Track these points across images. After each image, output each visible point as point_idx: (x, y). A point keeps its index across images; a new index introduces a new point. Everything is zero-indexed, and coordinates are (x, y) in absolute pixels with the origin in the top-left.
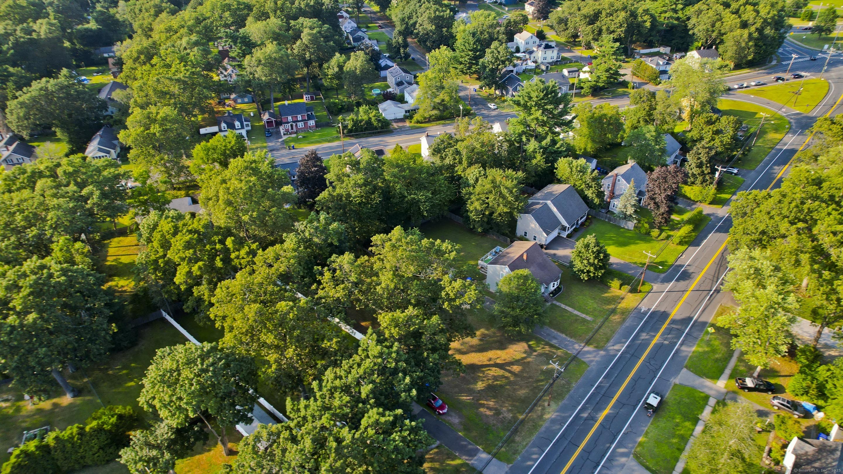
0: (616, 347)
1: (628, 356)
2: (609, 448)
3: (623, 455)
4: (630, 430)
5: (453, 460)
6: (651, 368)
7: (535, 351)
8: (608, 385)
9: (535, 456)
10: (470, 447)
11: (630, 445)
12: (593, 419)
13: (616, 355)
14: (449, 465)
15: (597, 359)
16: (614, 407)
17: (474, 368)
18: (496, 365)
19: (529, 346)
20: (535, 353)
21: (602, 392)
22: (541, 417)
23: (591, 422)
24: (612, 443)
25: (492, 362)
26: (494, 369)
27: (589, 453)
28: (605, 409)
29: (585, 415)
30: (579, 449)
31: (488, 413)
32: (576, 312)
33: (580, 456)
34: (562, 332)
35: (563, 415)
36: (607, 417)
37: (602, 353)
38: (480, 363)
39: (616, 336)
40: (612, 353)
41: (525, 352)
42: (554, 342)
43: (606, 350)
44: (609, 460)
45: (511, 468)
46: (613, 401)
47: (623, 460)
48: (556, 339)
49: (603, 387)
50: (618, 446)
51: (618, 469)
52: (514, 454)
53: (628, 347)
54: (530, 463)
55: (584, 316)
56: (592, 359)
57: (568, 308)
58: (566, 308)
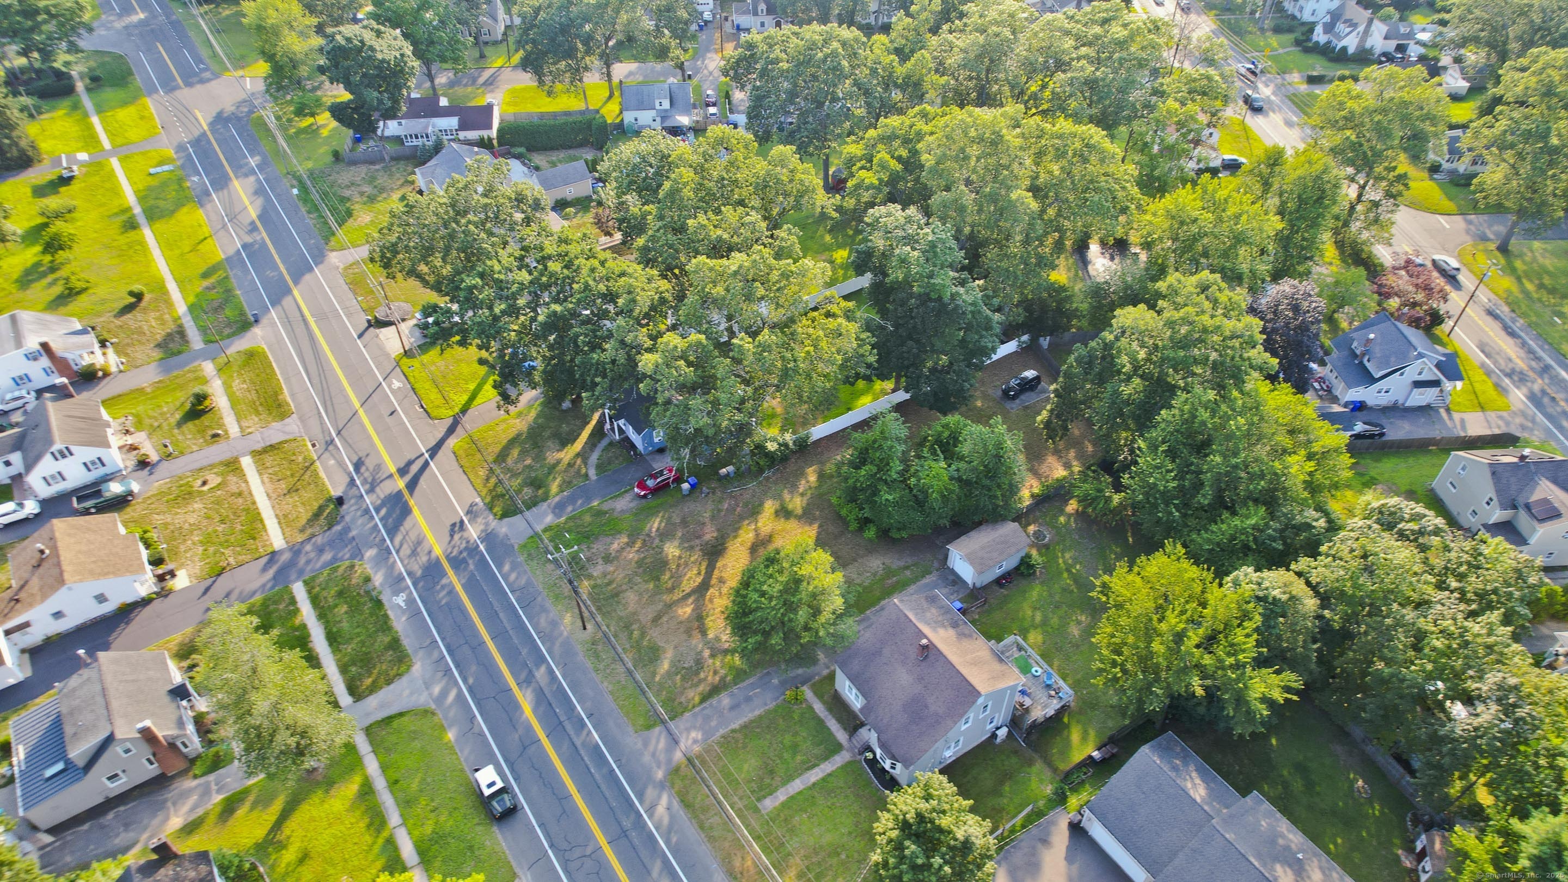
0: (661, 809)
1: (627, 823)
2: (465, 680)
3: (444, 694)
4: (476, 730)
5: (560, 486)
6: (577, 852)
7: (713, 656)
8: (578, 743)
9: (511, 578)
10: (570, 508)
11: (452, 714)
12: (527, 681)
13: (640, 797)
14: (555, 478)
15: (647, 758)
16: (529, 728)
17: (714, 553)
18: (704, 587)
19: (728, 652)
20: (707, 653)
21: (568, 727)
23: (523, 676)
24: (470, 690)
25: (714, 581)
26: (699, 580)
27: (473, 649)
28: (535, 711)
29: (539, 674)
31: (615, 546)
32: (797, 785)
33: (476, 634)
34: (745, 727)
35: (556, 645)
36: (517, 707)
37: (660, 774)
38: (719, 564)
39: (692, 832)
40: (650, 793)
41: (716, 639)
42: (725, 700)
43: (661, 786)
44: (447, 673)
45: (512, 546)
46: (541, 734)
47: (437, 690)
48: (732, 708)
49: (578, 735)
50: (460, 695)
52: (529, 555)
53: (651, 836)
54: (507, 567)
55: (781, 796)
56: (651, 748)
57: (815, 775)
58: (816, 770)
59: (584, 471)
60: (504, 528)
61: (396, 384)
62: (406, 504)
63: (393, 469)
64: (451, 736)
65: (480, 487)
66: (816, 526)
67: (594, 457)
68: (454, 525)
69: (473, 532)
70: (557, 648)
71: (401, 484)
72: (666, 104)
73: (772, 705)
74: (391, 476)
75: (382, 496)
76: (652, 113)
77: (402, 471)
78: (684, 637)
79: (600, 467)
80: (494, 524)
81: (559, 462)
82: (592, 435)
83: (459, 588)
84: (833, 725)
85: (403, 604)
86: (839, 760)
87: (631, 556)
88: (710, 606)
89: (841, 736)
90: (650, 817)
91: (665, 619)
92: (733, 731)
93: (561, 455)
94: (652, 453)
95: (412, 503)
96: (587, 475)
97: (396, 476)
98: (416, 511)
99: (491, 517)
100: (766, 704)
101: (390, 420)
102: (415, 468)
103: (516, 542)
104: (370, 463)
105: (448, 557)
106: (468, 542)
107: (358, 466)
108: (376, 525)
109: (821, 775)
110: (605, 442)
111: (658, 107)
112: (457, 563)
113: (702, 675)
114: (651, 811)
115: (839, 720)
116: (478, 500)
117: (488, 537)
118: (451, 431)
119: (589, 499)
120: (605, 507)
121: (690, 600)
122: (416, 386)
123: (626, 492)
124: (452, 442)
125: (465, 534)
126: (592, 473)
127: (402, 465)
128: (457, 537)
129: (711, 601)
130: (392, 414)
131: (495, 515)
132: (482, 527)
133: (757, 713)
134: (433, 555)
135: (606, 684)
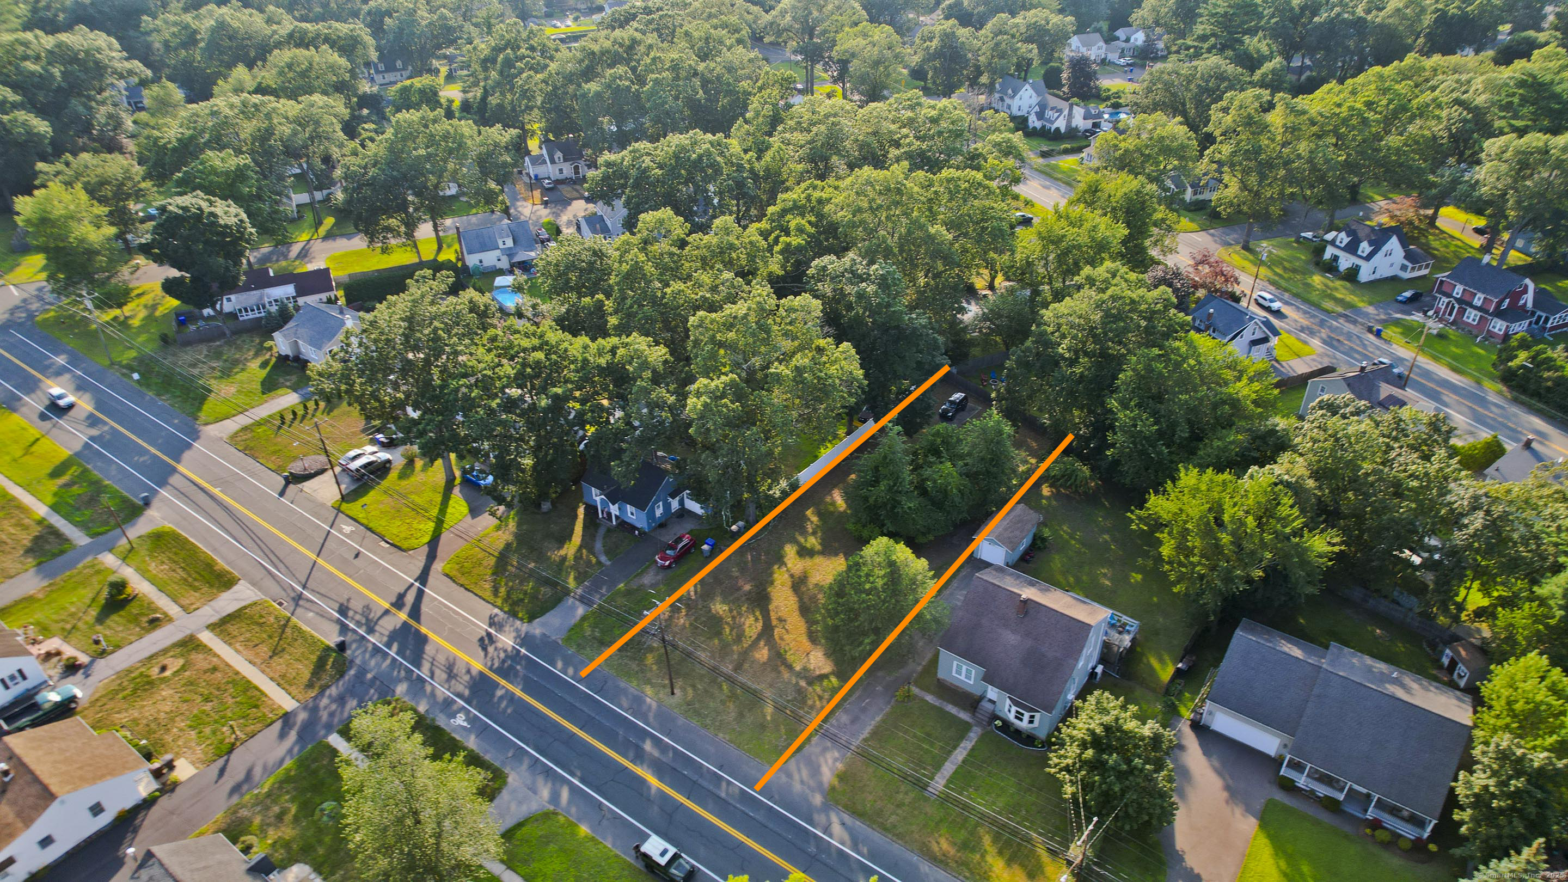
0: (836, 828)
1: (812, 849)
2: (573, 774)
3: (556, 793)
4: (608, 815)
5: (577, 579)
7: (810, 684)
8: (723, 795)
9: (571, 671)
10: (597, 595)
11: (573, 810)
12: (639, 757)
14: (568, 574)
15: (797, 787)
16: (664, 796)
17: (761, 600)
18: (767, 631)
19: (823, 677)
21: (706, 784)
22: (648, 682)
23: (631, 754)
24: (583, 781)
25: (774, 622)
26: (760, 625)
27: (566, 743)
28: (661, 779)
29: (648, 746)
30: (575, 730)
32: (950, 766)
35: (651, 716)
36: (643, 781)
37: (818, 800)
38: (771, 607)
39: (877, 837)
40: (820, 818)
41: (805, 669)
43: (826, 809)
44: (548, 772)
45: (555, 642)
46: (680, 798)
47: (545, 793)
48: (854, 722)
49: (718, 787)
50: (573, 789)
51: (529, 782)
52: (579, 645)
53: (841, 852)
54: (561, 663)
55: (941, 780)
56: (796, 777)
57: (960, 754)
58: (959, 750)
59: (594, 560)
60: (537, 628)
61: (347, 529)
62: (418, 632)
63: (387, 605)
64: (584, 830)
65: (491, 598)
66: (842, 555)
67: (599, 545)
68: (482, 640)
69: (507, 640)
70: (651, 720)
71: (403, 616)
72: (510, 243)
73: (888, 709)
74: (387, 612)
75: (387, 633)
76: (497, 253)
77: (399, 603)
78: (773, 675)
79: (608, 553)
80: (524, 628)
81: (564, 559)
82: (585, 527)
83: (518, 692)
84: (952, 709)
85: (465, 724)
86: (974, 735)
87: (682, 621)
88: (783, 644)
89: (964, 716)
90: (831, 836)
91: (746, 666)
92: (865, 740)
93: (562, 552)
94: (655, 529)
95: (424, 630)
96: (599, 563)
97: (394, 610)
98: (431, 635)
99: (518, 623)
100: (882, 710)
101: (356, 562)
102: (410, 598)
103: (557, 637)
104: (356, 605)
105: (491, 669)
106: (505, 651)
107: (343, 610)
108: (394, 660)
109: (965, 753)
110: (602, 531)
111: (501, 246)
112: (505, 671)
113: (810, 702)
114: (826, 830)
115: (955, 704)
116: (496, 611)
117: (526, 640)
118: (432, 557)
119: (614, 583)
120: (634, 586)
121: (762, 643)
122: (371, 525)
123: (648, 568)
124: (438, 566)
125: (499, 645)
126: (603, 559)
127: (394, 600)
128: (491, 649)
129: (782, 639)
130: (357, 556)
131: (522, 619)
132: (514, 634)
133: (878, 719)
134: (474, 672)
135: (721, 735)
